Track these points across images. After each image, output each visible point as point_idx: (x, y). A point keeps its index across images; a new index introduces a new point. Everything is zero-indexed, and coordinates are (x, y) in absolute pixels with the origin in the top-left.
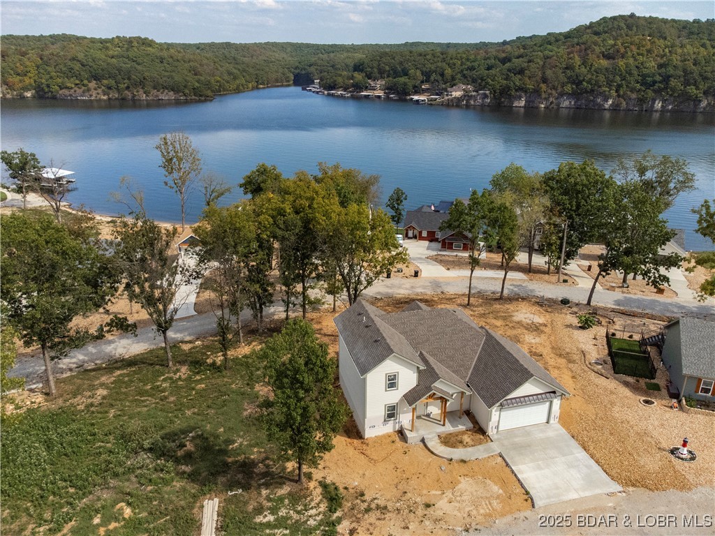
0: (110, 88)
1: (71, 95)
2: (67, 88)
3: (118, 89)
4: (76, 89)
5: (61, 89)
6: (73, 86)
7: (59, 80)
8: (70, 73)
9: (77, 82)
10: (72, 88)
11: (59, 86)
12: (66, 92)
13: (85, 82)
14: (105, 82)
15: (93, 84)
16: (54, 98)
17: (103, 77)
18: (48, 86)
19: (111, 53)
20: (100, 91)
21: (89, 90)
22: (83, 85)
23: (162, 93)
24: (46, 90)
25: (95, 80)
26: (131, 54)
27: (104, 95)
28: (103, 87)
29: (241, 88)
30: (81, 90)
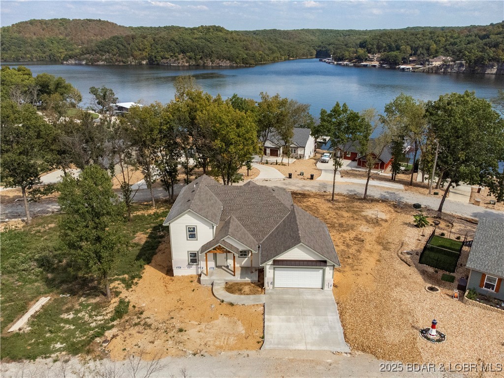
0: (190, 58)
1: (167, 63)
2: (166, 58)
3: (195, 59)
4: (171, 58)
5: (162, 59)
6: (169, 57)
7: (162, 53)
8: (169, 49)
9: (172, 54)
11: (162, 57)
12: (165, 61)
13: (177, 54)
14: (188, 54)
15: (181, 56)
16: (158, 64)
17: (188, 51)
18: (155, 57)
19: (195, 36)
20: (184, 60)
21: (178, 60)
22: (175, 56)
23: (222, 62)
24: (154, 59)
25: (182, 53)
26: (207, 36)
27: (187, 63)
28: (187, 58)
29: (276, 59)
30: (174, 60)
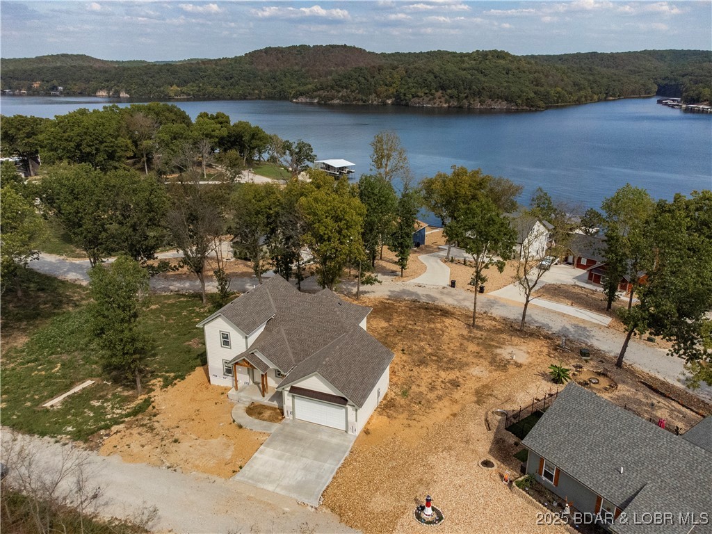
0: (451, 97)
1: (419, 103)
2: (418, 96)
3: (458, 98)
4: (425, 97)
5: (413, 97)
6: (423, 95)
7: (414, 90)
9: (427, 91)
10: (421, 97)
12: (416, 100)
14: (449, 91)
15: (439, 94)
16: (407, 105)
18: (405, 95)
20: (443, 99)
21: (434, 98)
23: (496, 102)
24: (403, 97)
25: (441, 89)
27: (446, 103)
28: (447, 97)
30: (428, 99)
